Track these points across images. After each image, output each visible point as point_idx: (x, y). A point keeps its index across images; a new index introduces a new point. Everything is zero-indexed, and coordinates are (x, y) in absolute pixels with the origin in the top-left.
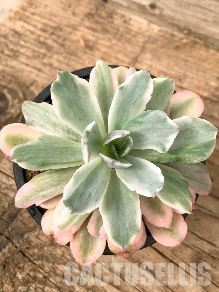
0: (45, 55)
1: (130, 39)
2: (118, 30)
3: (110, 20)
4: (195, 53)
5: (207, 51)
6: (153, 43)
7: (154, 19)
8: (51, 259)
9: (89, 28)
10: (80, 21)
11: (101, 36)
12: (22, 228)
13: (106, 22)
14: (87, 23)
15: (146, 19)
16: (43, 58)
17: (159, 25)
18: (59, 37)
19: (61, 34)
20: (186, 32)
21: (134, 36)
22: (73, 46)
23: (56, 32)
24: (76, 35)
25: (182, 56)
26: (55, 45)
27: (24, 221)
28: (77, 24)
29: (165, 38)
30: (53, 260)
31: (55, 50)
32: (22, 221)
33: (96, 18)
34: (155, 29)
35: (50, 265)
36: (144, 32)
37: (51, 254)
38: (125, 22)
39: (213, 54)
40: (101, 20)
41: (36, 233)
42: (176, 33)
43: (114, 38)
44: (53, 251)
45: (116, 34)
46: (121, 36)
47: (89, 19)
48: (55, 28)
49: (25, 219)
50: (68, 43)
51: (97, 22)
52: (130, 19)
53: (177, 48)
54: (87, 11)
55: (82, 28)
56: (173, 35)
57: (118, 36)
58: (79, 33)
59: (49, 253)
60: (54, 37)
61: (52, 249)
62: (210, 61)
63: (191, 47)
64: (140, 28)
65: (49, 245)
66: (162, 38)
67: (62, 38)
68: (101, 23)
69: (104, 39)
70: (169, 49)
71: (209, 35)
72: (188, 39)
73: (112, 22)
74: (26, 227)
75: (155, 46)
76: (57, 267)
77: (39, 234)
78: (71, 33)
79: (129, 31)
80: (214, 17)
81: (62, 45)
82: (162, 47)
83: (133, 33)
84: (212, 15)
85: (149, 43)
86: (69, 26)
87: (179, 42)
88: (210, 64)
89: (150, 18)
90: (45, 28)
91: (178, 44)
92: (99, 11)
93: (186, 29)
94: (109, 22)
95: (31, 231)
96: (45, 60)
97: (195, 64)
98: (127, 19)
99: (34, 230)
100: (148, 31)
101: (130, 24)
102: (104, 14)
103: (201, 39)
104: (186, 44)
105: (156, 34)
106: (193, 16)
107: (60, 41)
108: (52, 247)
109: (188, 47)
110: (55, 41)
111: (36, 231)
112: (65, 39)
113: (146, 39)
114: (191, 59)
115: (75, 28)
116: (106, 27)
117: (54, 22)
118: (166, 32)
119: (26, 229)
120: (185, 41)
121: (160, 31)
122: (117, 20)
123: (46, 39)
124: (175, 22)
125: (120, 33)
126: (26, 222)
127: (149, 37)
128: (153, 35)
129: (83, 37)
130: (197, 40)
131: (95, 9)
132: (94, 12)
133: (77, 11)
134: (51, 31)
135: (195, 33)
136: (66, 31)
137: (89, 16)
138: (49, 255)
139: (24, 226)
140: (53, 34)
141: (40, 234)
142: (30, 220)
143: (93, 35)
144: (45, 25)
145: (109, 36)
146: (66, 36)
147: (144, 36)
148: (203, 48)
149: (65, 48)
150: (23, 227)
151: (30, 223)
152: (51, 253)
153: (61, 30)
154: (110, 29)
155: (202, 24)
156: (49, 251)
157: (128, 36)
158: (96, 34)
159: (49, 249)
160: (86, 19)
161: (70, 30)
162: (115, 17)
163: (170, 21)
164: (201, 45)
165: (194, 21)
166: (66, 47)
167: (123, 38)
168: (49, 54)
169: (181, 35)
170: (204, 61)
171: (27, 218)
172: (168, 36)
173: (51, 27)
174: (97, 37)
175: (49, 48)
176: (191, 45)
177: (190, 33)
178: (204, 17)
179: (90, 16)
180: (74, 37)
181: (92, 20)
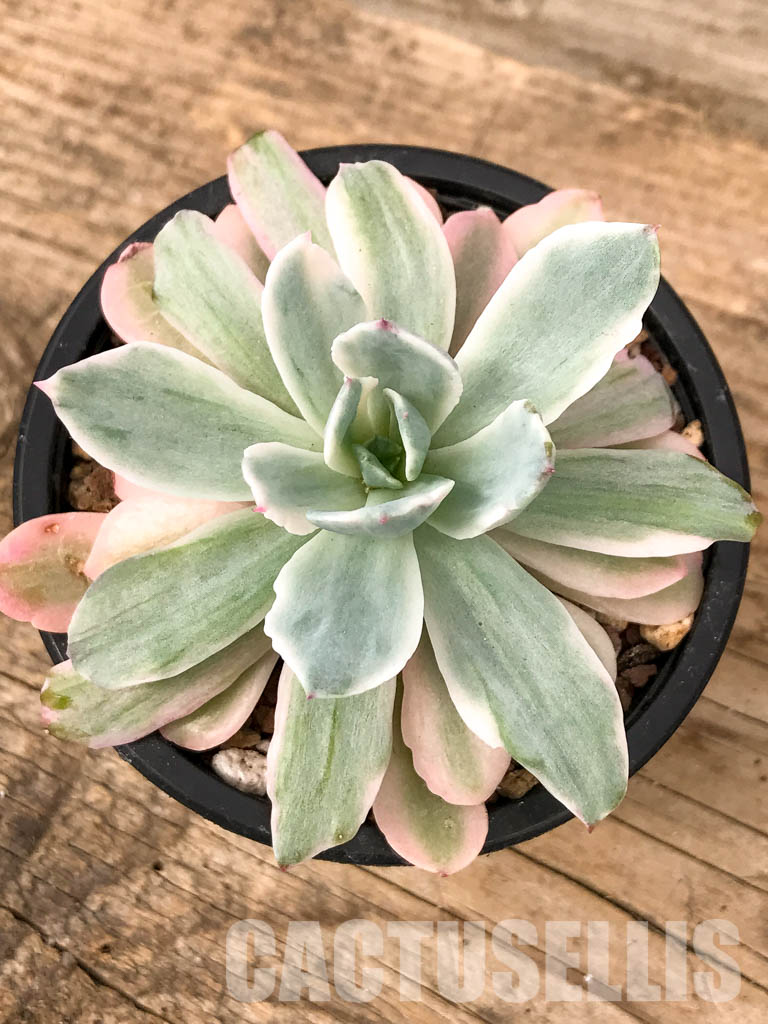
0: (92, 195)
1: (423, 118)
2: (373, 86)
3: (336, 49)
4: (679, 156)
5: (724, 149)
7: (506, 39)
8: (210, 981)
9: (259, 84)
10: (220, 58)
11: (307, 110)
12: (77, 874)
13: (319, 58)
14: (247, 65)
15: (474, 40)
16: (88, 206)
18: (142, 122)
19: (148, 109)
20: (633, 80)
21: (438, 106)
22: (203, 151)
24: (208, 112)
26: (128, 153)
27: (79, 844)
29: (558, 107)
30: (218, 988)
31: (131, 172)
32: (70, 845)
33: (282, 44)
34: (515, 75)
35: (205, 1010)
36: (472, 90)
37: (206, 964)
38: (396, 53)
39: (746, 158)
40: (302, 53)
41: (136, 888)
42: (596, 88)
43: (363, 115)
44: (211, 950)
46: (388, 106)
47: (253, 49)
48: (122, 91)
49: (84, 835)
50: (179, 145)
51: (286, 60)
52: (414, 45)
53: (609, 141)
54: (240, 18)
55: (229, 87)
56: (585, 97)
57: (375, 110)
58: (220, 105)
59: (198, 959)
60: (119, 122)
61: (207, 944)
63: (660, 134)
64: (456, 76)
65: (193, 931)
66: (544, 110)
67: (155, 126)
68: (301, 64)
70: (578, 145)
71: (725, 85)
72: (644, 106)
73: (347, 59)
74: (90, 866)
75: (521, 138)
76: (236, 1015)
77: (145, 890)
78: (187, 106)
79: (414, 88)
81: (160, 154)
82: (552, 141)
85: (501, 127)
87: (611, 118)
88: (742, 193)
90: (83, 92)
91: (611, 127)
92: (288, 20)
93: (632, 68)
94: (333, 57)
95: (116, 882)
96: (98, 214)
97: (685, 196)
98: (404, 43)
99: (126, 874)
100: (487, 84)
101: (415, 62)
102: (308, 30)
104: (638, 126)
105: (521, 94)
107: (147, 137)
108: (208, 936)
110: (125, 138)
111: (131, 880)
113: (486, 113)
114: (666, 180)
116: (324, 76)
117: (116, 66)
118: (558, 86)
119: (91, 875)
120: (634, 114)
121: (534, 82)
123: (91, 131)
124: (592, 47)
125: (379, 97)
126: (88, 848)
127: (497, 107)
128: (511, 97)
129: (236, 119)
130: (681, 108)
131: (269, 10)
132: (268, 23)
133: (202, 22)
134: (107, 100)
135: (671, 83)
136: (167, 97)
137: (252, 36)
138: (197, 970)
139: (82, 864)
140: (114, 111)
141: (149, 889)
142: (105, 836)
143: (277, 110)
144: (81, 78)
146: (169, 117)
147: (478, 105)
148: (707, 137)
149: (171, 164)
150: (78, 869)
151: (106, 849)
152: (204, 959)
153: (147, 94)
154: (339, 82)
155: (699, 46)
156: (196, 953)
157: (416, 108)
158: (288, 105)
159: (195, 946)
160: (240, 50)
161: (181, 93)
162: (354, 37)
166: (171, 157)
167: (396, 115)
168: (108, 191)
169: (617, 95)
170: (714, 183)
171: (89, 830)
172: (569, 101)
173: (107, 87)
174: (294, 117)
175: (107, 167)
176: (661, 126)
177: (649, 83)
179: (257, 42)
180: (202, 122)
181: (265, 52)
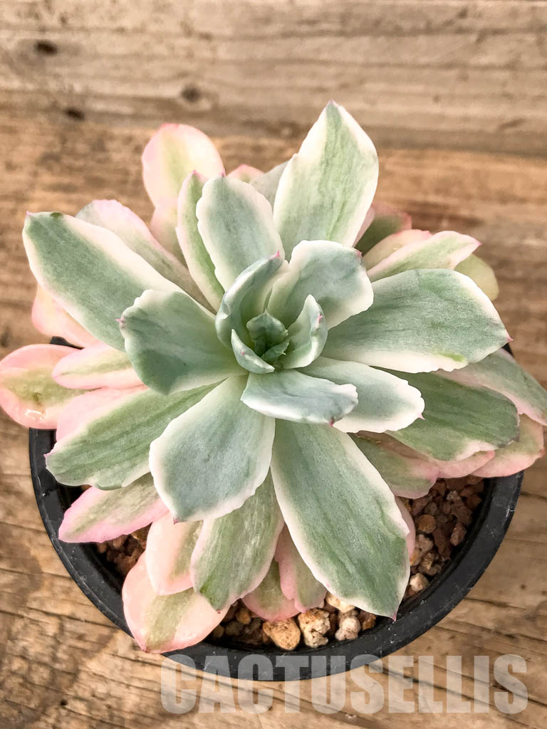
45: (124, 182)
80: (338, 76)
122: (118, 151)
163: (244, 118)
178: (315, 83)
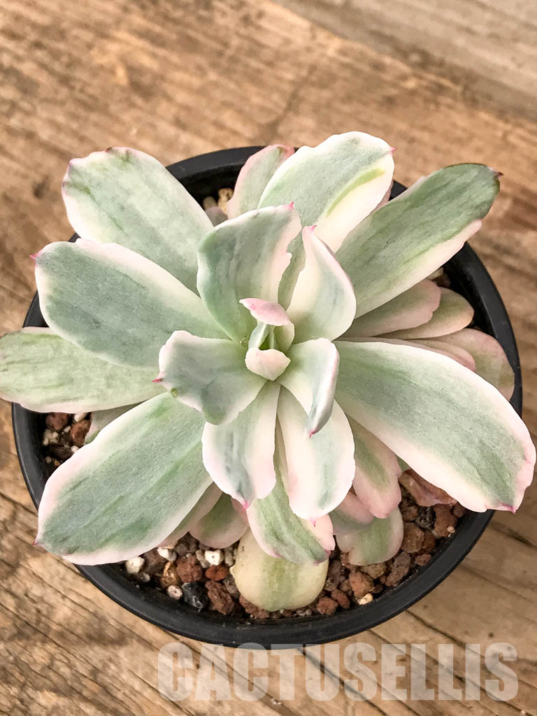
6: (322, 85)
17: (343, 37)
23: (45, 41)
25: (402, 126)
28: (109, 20)
62: (477, 143)
69: (185, 69)
83: (267, 54)
84: (488, 16)
86: (85, 26)
89: (316, 14)
103: (455, 80)
106: (434, 17)
109: (419, 100)
112: (73, 63)
115: (102, 32)
145: (200, 60)
164: (454, 97)
165: (437, 30)
